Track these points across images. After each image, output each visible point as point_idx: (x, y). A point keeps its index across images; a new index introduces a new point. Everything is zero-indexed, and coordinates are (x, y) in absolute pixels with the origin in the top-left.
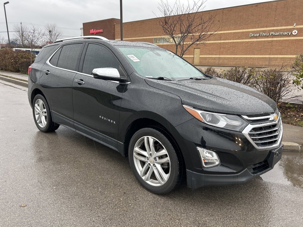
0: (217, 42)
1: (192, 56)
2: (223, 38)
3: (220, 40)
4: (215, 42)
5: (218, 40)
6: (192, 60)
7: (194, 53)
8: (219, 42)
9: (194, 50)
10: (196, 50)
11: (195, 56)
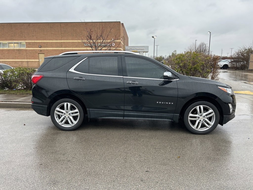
0: (59, 49)
1: (38, 60)
2: (63, 46)
3: (62, 47)
4: (57, 49)
5: (59, 47)
6: (38, 63)
7: (39, 57)
8: (61, 49)
9: (38, 55)
10: (40, 55)
11: (40, 60)
